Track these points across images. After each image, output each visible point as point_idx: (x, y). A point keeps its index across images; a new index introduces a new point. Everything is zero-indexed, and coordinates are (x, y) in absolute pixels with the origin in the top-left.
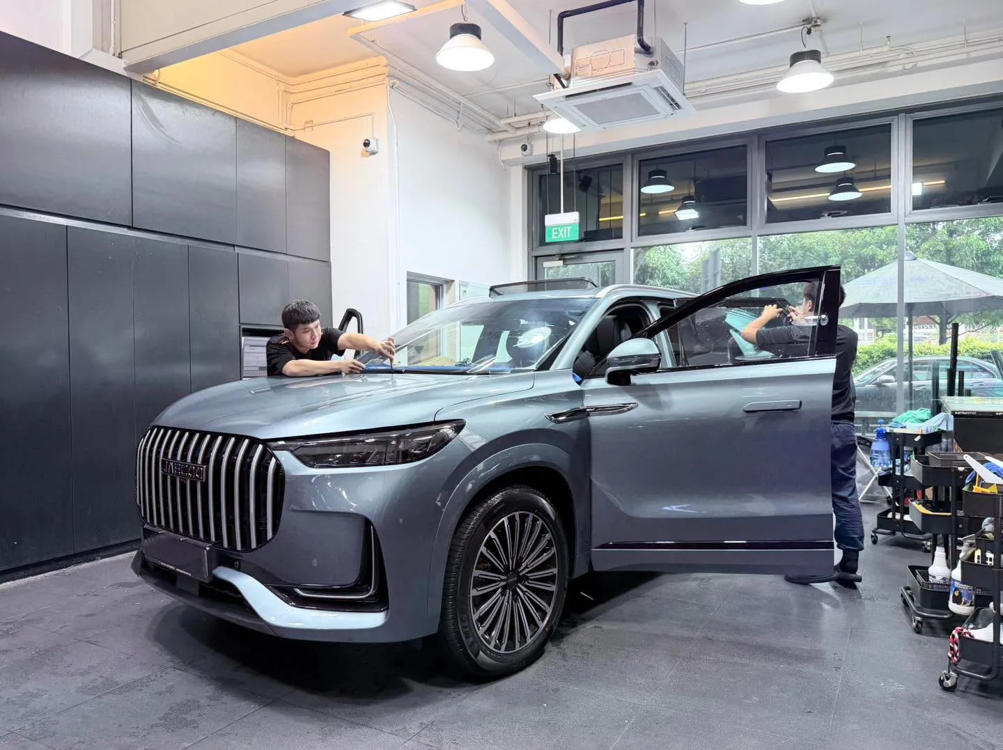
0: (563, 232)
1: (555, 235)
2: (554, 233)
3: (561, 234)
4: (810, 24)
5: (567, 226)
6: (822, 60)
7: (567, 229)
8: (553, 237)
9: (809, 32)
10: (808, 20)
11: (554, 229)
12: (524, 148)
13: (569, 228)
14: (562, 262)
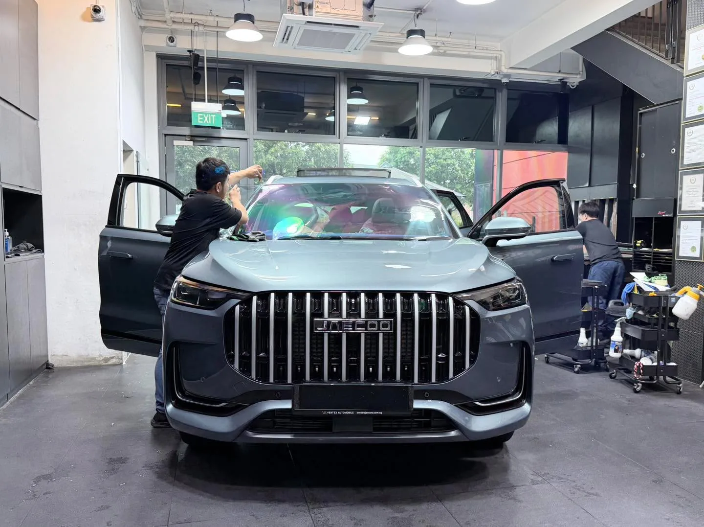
0: (208, 119)
1: (201, 120)
2: (199, 118)
3: (206, 119)
4: (419, 11)
5: (213, 114)
6: (426, 37)
7: (212, 118)
8: (199, 122)
9: (418, 16)
10: (416, 9)
11: (199, 115)
12: (172, 40)
13: (213, 116)
14: (192, 142)
